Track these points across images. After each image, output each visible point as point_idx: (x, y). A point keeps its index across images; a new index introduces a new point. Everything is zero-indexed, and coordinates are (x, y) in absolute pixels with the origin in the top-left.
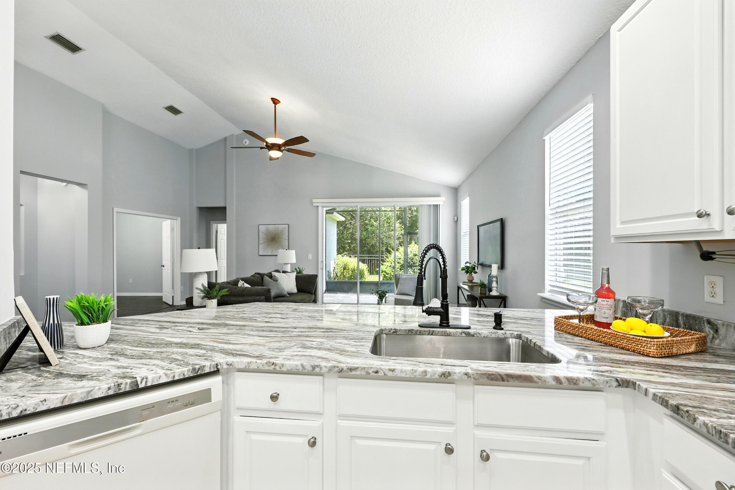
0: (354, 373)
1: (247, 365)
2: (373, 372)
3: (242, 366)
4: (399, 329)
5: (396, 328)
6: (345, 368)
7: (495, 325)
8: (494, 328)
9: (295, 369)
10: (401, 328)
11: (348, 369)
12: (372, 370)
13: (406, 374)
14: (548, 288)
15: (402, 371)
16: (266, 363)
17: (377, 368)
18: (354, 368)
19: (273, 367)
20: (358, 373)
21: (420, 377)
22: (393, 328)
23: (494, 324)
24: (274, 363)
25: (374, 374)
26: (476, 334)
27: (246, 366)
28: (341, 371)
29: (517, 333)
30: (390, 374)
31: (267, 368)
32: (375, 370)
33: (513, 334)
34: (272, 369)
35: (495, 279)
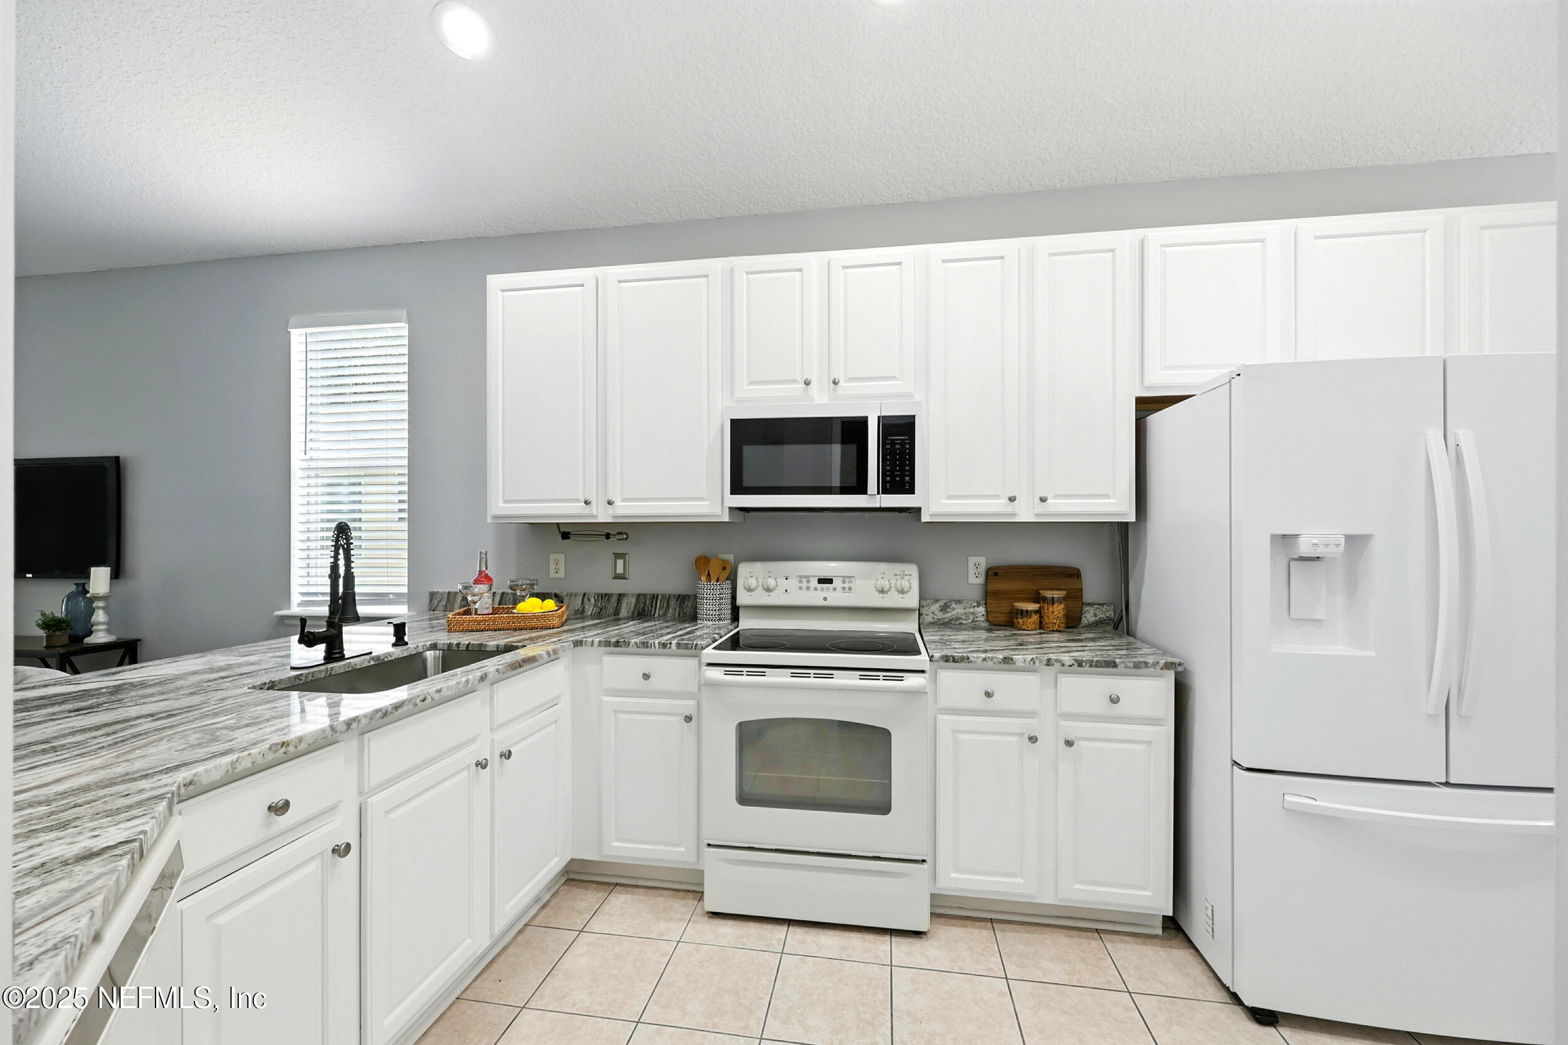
0: (400, 711)
1: (229, 767)
2: (421, 701)
3: (216, 776)
4: (277, 679)
5: (273, 680)
6: (390, 709)
7: (395, 640)
8: (394, 645)
9: (322, 739)
10: (282, 678)
11: (393, 708)
12: (419, 700)
13: (452, 690)
14: (296, 598)
15: (448, 688)
16: (270, 749)
17: (424, 694)
18: (400, 705)
19: (283, 750)
20: (405, 709)
21: (463, 689)
22: (267, 681)
23: (393, 639)
24: (284, 743)
25: (422, 703)
26: (387, 657)
27: (227, 772)
28: (386, 713)
29: (430, 643)
30: (437, 696)
31: (271, 756)
32: (422, 698)
33: (425, 645)
34: (280, 755)
35: (101, 604)
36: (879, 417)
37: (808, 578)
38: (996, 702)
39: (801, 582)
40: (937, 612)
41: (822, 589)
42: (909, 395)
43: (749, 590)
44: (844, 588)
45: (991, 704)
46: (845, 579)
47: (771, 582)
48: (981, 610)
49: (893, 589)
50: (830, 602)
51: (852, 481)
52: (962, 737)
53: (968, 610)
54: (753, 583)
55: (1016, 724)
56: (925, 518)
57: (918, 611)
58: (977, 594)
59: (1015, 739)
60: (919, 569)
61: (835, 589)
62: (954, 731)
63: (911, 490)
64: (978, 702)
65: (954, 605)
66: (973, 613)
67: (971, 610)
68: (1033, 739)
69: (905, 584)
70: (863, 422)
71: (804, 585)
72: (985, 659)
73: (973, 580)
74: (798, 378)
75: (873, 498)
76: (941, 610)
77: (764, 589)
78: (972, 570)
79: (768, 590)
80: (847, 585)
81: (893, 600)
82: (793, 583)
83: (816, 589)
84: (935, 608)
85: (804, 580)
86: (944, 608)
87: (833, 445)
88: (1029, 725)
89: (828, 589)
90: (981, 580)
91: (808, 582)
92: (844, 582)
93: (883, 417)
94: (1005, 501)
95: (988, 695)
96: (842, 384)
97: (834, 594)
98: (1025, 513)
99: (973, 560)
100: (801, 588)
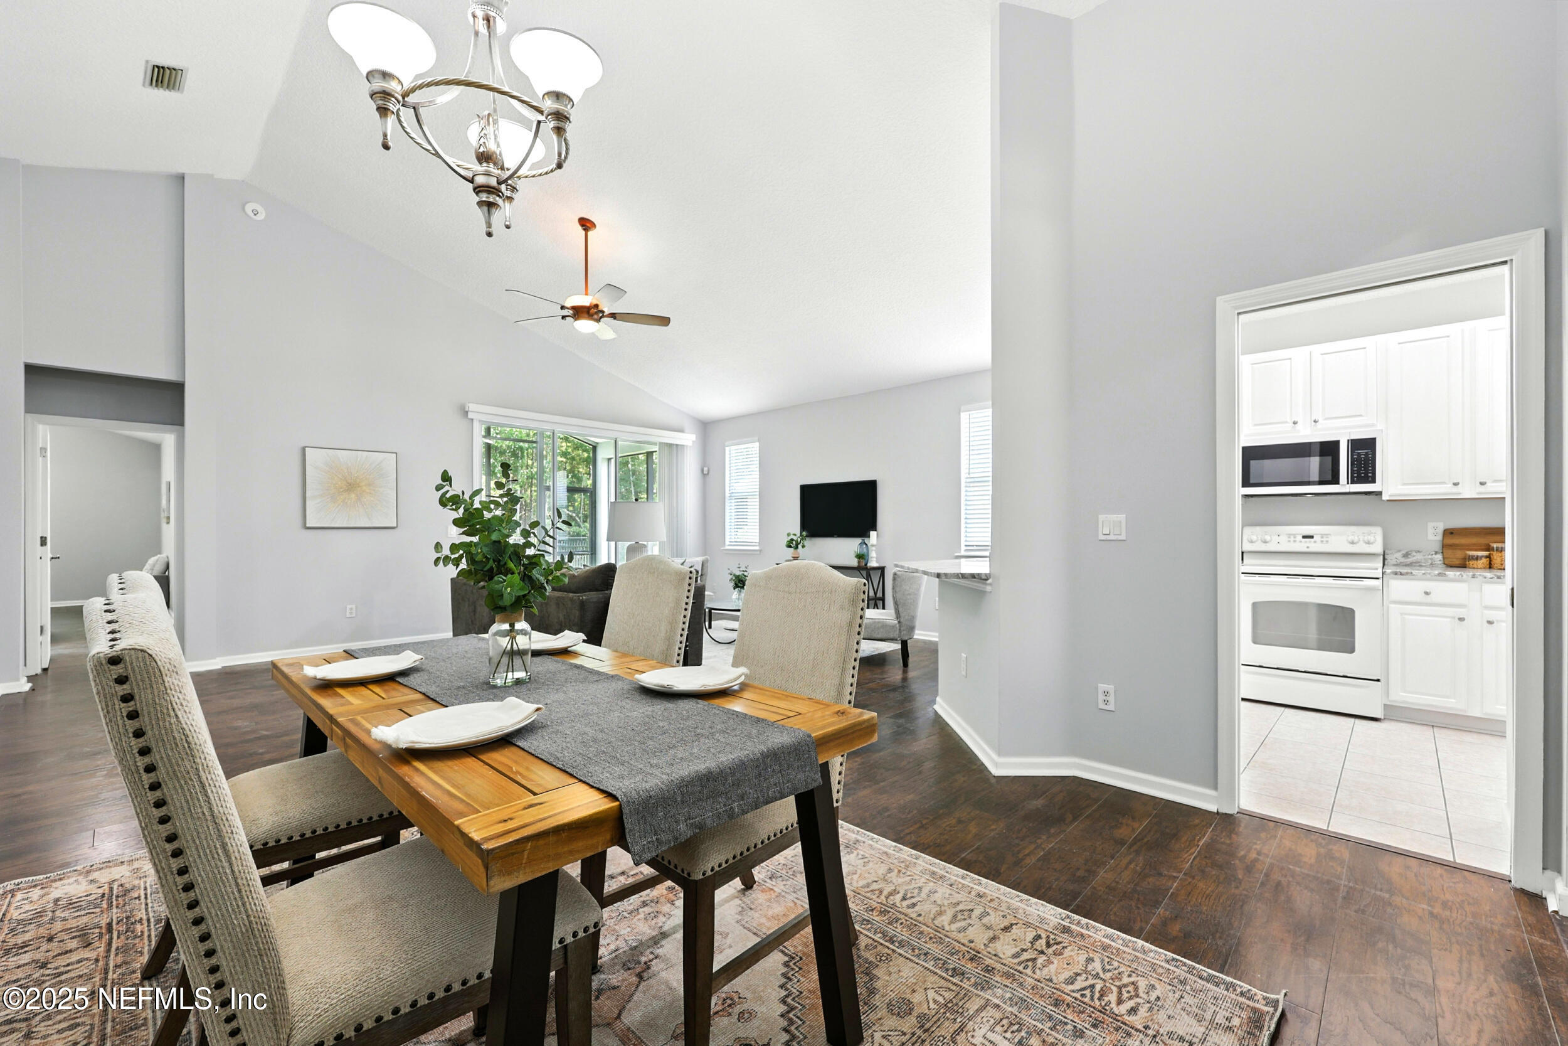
14: (963, 547)
35: (874, 548)
36: (1348, 441)
37: (1295, 536)
38: (1433, 598)
39: (1289, 537)
40: (1400, 558)
41: (1306, 542)
42: (1373, 425)
43: (1252, 542)
44: (1322, 541)
45: (1428, 599)
46: (1322, 536)
47: (1268, 538)
48: (1439, 556)
49: (1361, 542)
50: (1311, 549)
51: (1329, 478)
52: (1406, 617)
53: (1426, 557)
54: (1254, 538)
55: (1451, 611)
56: (1385, 497)
57: (1382, 557)
58: (1437, 547)
59: (1448, 620)
60: (1383, 530)
61: (1315, 542)
62: (1401, 614)
63: (1374, 481)
64: (1420, 597)
65: (1414, 554)
66: (1431, 559)
67: (1430, 557)
68: (1461, 619)
69: (1372, 539)
70: (1336, 444)
71: (1292, 539)
72: (1424, 574)
73: (1431, 537)
74: (1288, 420)
75: (1344, 486)
76: (1404, 556)
77: (1262, 541)
78: (1430, 531)
79: (1265, 542)
80: (1324, 539)
81: (1361, 548)
82: (1284, 538)
83: (1301, 542)
84: (1399, 555)
85: (1292, 537)
86: (1406, 555)
87: (1312, 458)
88: (1461, 612)
89: (1310, 542)
90: (1439, 537)
91: (1295, 537)
92: (1322, 537)
93: (1352, 440)
94: (1451, 485)
95: (1427, 593)
96: (1321, 421)
97: (1314, 545)
98: (1468, 491)
99: (1431, 525)
100: (1289, 541)
